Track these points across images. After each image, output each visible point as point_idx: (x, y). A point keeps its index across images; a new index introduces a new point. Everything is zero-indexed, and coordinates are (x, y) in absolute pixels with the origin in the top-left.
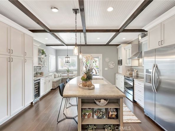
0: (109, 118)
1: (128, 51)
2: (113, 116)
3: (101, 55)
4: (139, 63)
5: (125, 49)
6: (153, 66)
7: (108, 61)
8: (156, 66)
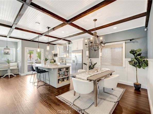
0: (65, 76)
1: (61, 49)
2: (67, 75)
3: (43, 49)
4: (66, 56)
5: (59, 48)
6: (75, 57)
7: (48, 54)
8: (76, 57)
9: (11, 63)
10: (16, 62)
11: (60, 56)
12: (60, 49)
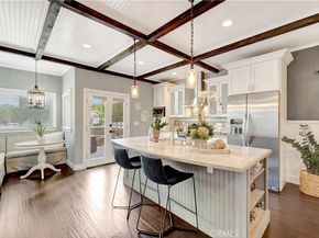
3: (128, 96)
5: (169, 91)
7: (140, 108)
9: (48, 132)
10: (59, 128)
11: (173, 113)
12: (173, 94)
